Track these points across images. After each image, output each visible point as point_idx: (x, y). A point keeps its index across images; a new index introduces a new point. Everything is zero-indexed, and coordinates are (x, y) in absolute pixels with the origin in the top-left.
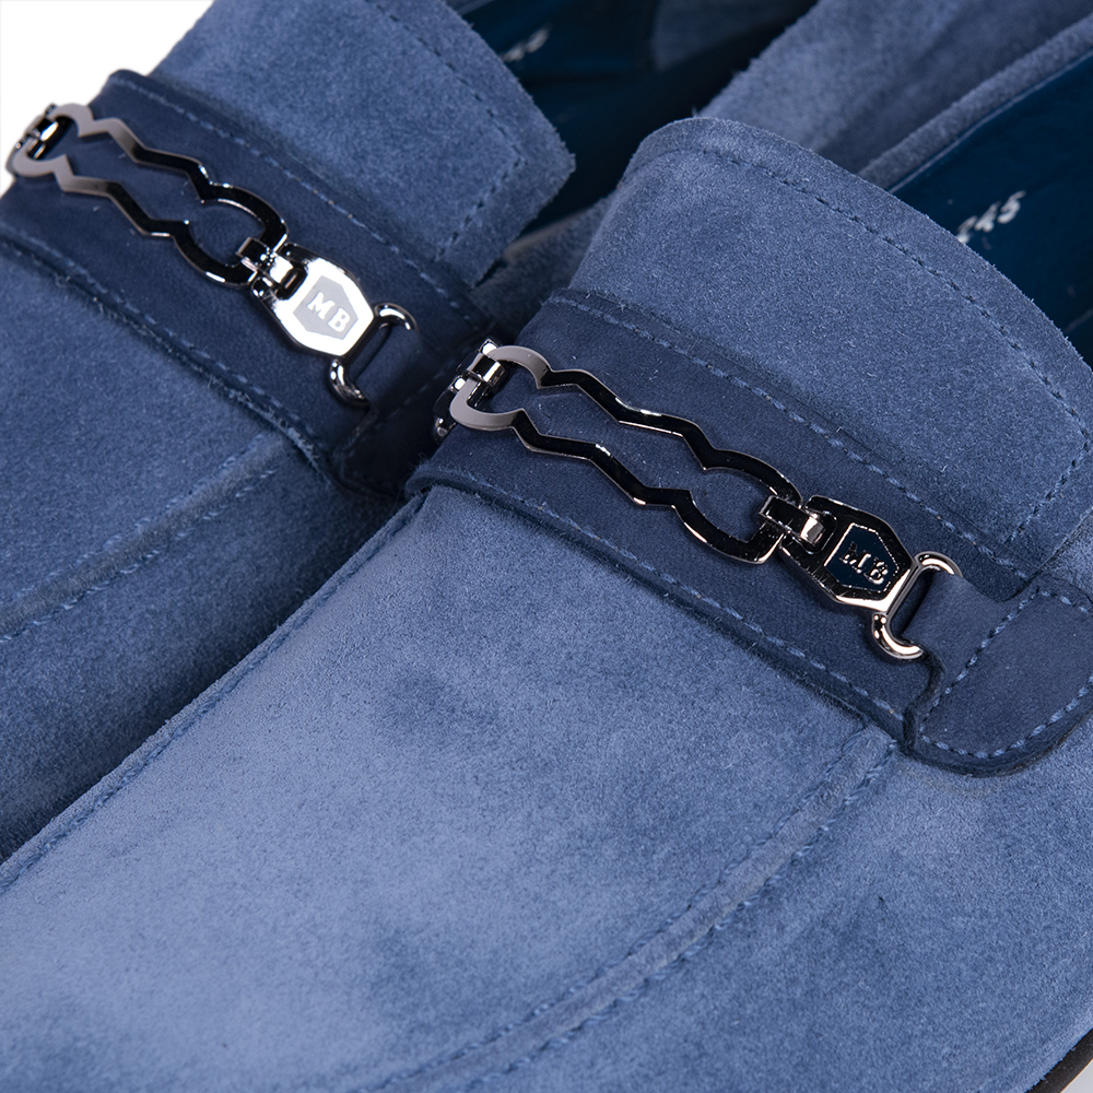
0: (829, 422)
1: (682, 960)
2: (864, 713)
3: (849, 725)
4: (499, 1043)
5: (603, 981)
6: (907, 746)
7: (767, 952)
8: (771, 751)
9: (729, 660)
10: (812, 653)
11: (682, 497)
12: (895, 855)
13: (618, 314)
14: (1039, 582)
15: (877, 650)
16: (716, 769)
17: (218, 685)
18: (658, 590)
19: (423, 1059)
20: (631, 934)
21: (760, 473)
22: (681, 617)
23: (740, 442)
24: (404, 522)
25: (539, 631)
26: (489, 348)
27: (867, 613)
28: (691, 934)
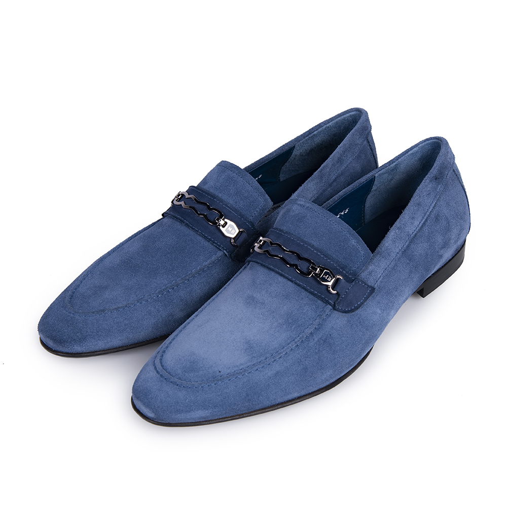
0: (321, 252)
1: (297, 345)
2: (327, 303)
3: (324, 304)
4: (267, 360)
5: (284, 349)
6: (334, 308)
7: (311, 344)
8: (311, 309)
9: (304, 293)
10: (318, 292)
11: (296, 266)
12: (333, 327)
13: (284, 233)
14: (356, 280)
15: (329, 291)
16: (302, 312)
17: (214, 296)
18: (292, 281)
19: (254, 362)
20: (289, 341)
21: (309, 261)
22: (296, 286)
23: (306, 256)
24: (245, 267)
25: (272, 288)
26: (261, 238)
27: (327, 286)
28: (299, 341)
